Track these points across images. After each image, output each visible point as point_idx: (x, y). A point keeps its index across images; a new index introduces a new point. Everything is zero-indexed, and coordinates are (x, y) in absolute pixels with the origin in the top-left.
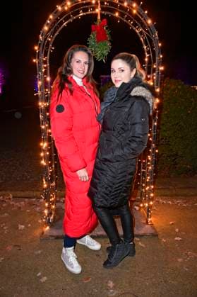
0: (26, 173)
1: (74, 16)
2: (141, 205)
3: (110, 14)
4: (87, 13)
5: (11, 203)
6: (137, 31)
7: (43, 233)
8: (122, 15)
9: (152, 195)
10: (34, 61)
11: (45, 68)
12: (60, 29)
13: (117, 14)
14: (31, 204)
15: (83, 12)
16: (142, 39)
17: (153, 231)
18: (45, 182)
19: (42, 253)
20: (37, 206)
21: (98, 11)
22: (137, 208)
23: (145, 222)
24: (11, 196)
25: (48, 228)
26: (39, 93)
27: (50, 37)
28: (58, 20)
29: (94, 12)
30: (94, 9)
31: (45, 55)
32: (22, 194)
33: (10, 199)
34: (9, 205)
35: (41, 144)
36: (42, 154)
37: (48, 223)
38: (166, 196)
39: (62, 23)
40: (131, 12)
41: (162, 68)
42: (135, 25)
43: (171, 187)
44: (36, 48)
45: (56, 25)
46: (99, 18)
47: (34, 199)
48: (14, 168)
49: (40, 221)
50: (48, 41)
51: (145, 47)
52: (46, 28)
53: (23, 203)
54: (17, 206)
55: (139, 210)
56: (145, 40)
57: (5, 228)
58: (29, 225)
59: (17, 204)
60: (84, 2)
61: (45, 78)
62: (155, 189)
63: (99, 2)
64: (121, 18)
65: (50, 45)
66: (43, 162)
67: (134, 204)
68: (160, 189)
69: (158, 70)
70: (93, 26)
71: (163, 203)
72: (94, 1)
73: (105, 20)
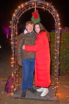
1: (27, 9)
3: (41, 7)
4: (32, 8)
6: (52, 13)
8: (46, 8)
10: (10, 27)
11: (15, 29)
13: (43, 8)
15: (30, 7)
18: (12, 74)
22: (53, 89)
23: (55, 95)
24: (2, 80)
25: (13, 93)
26: (12, 39)
27: (17, 17)
28: (20, 11)
29: (34, 7)
34: (0, 83)
35: (12, 59)
36: (12, 63)
39: (22, 12)
42: (51, 11)
44: (11, 22)
45: (20, 13)
46: (35, 9)
50: (17, 19)
51: (55, 20)
55: (54, 90)
56: (55, 17)
60: (30, 4)
61: (16, 33)
62: (64, 81)
63: (35, 3)
64: (45, 9)
65: (18, 21)
66: (12, 66)
67: (52, 86)
68: (65, 81)
69: (59, 29)
70: (32, 13)
71: (66, 88)
72: (33, 4)
73: (37, 10)
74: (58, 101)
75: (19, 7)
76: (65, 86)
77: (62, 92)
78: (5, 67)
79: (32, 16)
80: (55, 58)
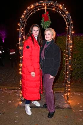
0: (13, 80)
1: (35, 10)
2: (65, 95)
3: (51, 9)
4: (41, 9)
5: (6, 92)
6: (63, 16)
7: (19, 104)
9: (69, 89)
10: (18, 30)
11: (23, 32)
12: (29, 16)
13: (54, 9)
14: (15, 92)
15: (39, 8)
16: (65, 19)
17: (69, 106)
18: (21, 82)
19: (18, 113)
20: (17, 93)
21: (45, 8)
22: (63, 96)
23: (66, 102)
24: (6, 89)
25: (21, 102)
26: (20, 43)
27: (25, 19)
28: (28, 12)
29: (44, 8)
30: (44, 7)
31: (23, 27)
32: (11, 88)
33: (5, 90)
34: (5, 92)
35: (20, 65)
36: (20, 69)
37: (22, 100)
38: (78, 91)
39: (30, 13)
40: (60, 8)
41: (73, 32)
42: (62, 13)
43: (80, 87)
44: (19, 24)
45: (28, 14)
46: (46, 11)
47: (16, 90)
48: (8, 77)
49: (18, 100)
50: (24, 21)
51: (67, 23)
52: (23, 16)
53: (11, 92)
54: (8, 93)
57: (2, 102)
58: (13, 101)
59: (9, 92)
60: (40, 5)
61: (23, 37)
62: (73, 88)
63: (46, 4)
64: (56, 10)
65: (25, 23)
66: (20, 73)
67: (62, 94)
68: (75, 88)
69: (71, 33)
70: (42, 15)
71: (76, 95)
72: (43, 4)
73: (48, 12)
74: (70, 108)
75: (29, 8)
76: (75, 93)
77: (73, 100)
78: (5, 75)
79: (42, 18)
80: (66, 64)
